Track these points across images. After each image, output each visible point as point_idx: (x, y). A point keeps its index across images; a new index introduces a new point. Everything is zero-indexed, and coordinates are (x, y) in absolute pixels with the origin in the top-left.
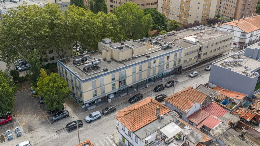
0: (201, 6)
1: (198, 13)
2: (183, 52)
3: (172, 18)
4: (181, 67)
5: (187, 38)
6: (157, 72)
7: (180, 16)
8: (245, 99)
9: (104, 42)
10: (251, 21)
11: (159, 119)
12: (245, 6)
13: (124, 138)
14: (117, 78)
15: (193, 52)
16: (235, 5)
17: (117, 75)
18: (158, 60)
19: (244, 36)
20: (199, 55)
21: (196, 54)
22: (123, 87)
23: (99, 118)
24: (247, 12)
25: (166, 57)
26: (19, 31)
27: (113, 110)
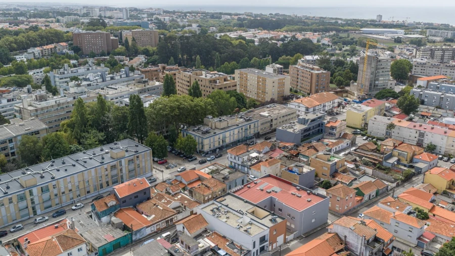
0: (276, 85)
1: (273, 91)
2: (259, 123)
3: (250, 95)
4: (259, 133)
5: (262, 113)
6: (243, 136)
7: (258, 94)
8: (294, 145)
9: (208, 118)
10: (315, 98)
11: (248, 151)
12: (318, 82)
13: (231, 162)
14: (221, 138)
15: (266, 123)
16: (310, 81)
17: (221, 136)
18: (244, 128)
19: (307, 110)
20: (271, 125)
21: (269, 124)
22: (224, 144)
23: (214, 159)
24: (321, 87)
25: (248, 126)
26: (165, 113)
27: (221, 156)
